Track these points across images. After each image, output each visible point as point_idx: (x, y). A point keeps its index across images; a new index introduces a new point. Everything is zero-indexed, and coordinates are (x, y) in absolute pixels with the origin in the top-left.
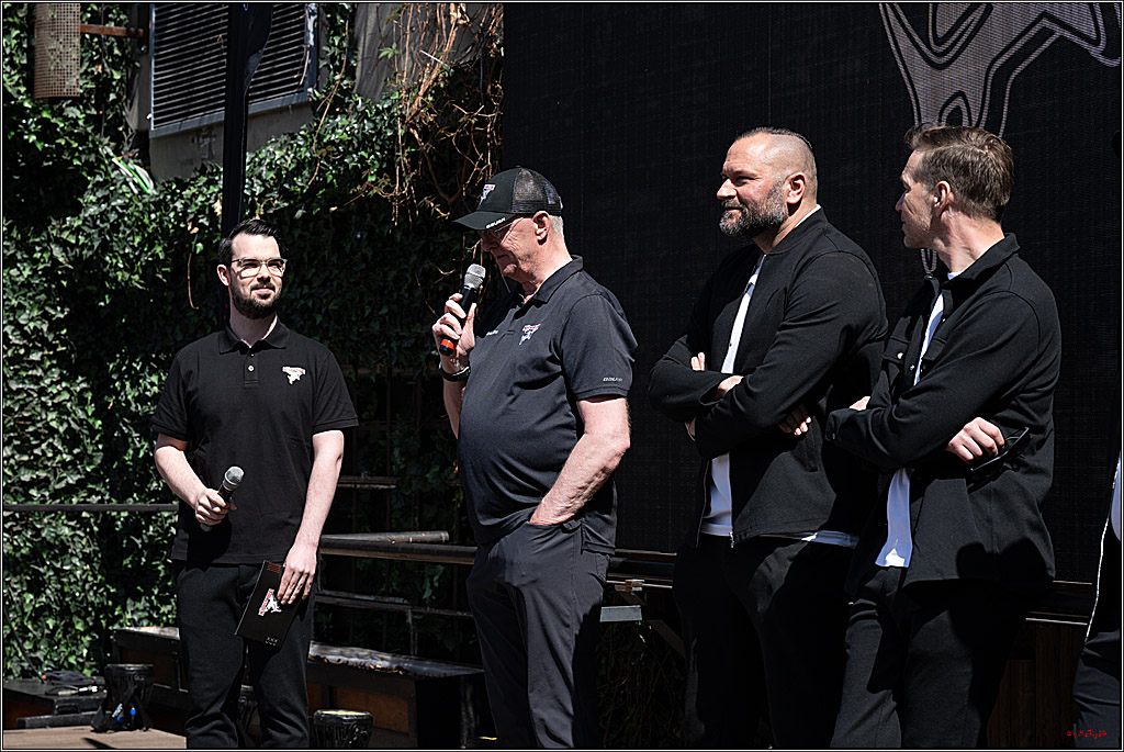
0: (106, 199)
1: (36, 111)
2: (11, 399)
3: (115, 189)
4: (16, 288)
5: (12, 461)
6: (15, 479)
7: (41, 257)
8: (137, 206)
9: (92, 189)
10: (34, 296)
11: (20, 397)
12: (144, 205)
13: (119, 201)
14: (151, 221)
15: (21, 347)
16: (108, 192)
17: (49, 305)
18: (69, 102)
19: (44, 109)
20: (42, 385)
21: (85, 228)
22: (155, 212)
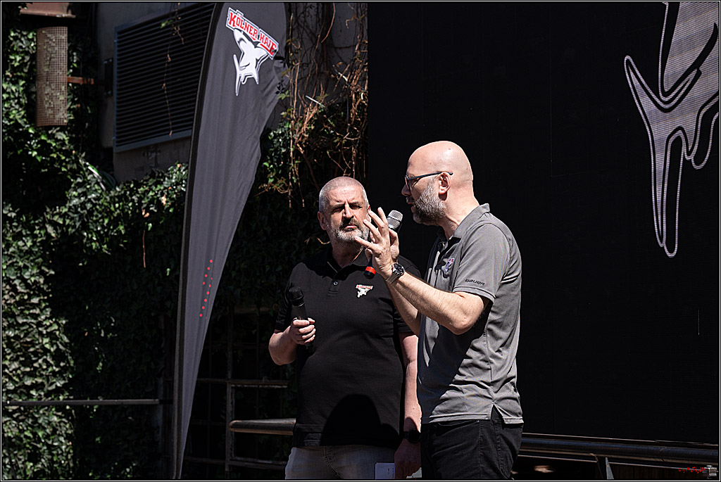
0: (84, 194)
1: (36, 135)
2: (18, 329)
3: (90, 187)
4: (22, 254)
5: (19, 372)
6: (20, 384)
7: (40, 233)
8: (105, 199)
9: (74, 188)
10: (34, 259)
11: (24, 328)
12: (111, 198)
13: (93, 195)
14: (116, 209)
15: (25, 294)
16: (85, 190)
17: (44, 266)
18: (58, 129)
19: (42, 134)
20: (40, 319)
21: (70, 214)
22: (118, 203)
